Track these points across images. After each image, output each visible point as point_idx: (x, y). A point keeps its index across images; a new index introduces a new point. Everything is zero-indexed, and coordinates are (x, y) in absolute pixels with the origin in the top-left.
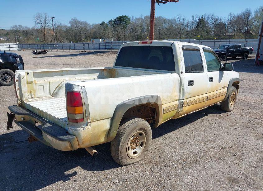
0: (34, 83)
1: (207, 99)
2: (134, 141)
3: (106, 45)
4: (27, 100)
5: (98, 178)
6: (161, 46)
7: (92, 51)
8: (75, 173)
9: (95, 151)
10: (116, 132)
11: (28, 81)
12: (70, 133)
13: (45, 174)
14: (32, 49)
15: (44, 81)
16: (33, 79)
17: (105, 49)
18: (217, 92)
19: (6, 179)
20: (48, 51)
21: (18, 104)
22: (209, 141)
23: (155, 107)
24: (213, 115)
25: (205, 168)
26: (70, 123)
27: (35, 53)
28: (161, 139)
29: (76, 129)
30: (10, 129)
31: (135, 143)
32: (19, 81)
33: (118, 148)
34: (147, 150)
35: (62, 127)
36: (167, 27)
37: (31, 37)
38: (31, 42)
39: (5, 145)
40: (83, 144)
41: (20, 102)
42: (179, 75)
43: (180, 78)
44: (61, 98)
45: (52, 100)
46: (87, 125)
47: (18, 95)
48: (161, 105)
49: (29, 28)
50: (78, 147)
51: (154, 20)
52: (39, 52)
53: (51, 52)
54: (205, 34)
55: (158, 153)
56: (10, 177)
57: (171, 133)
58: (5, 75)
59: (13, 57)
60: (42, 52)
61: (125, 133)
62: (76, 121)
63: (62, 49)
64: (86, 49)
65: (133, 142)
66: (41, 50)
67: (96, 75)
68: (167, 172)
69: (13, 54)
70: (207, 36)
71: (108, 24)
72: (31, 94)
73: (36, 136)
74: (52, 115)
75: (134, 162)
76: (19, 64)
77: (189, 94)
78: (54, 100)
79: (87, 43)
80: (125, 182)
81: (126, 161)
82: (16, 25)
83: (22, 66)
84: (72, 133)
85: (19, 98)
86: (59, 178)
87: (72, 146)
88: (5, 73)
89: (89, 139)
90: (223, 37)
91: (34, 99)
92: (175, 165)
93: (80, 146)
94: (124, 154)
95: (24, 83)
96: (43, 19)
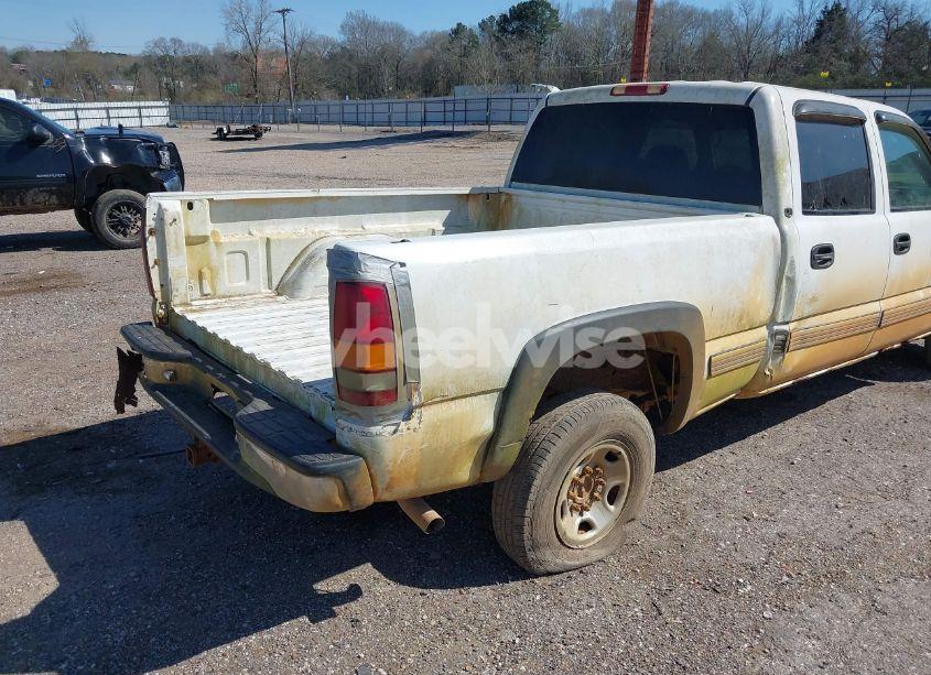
0: (211, 240)
1: (880, 322)
2: (582, 480)
3: (470, 107)
4: (186, 304)
5: (443, 619)
6: (706, 102)
7: (418, 129)
8: (354, 592)
9: (432, 515)
10: (517, 446)
11: (192, 234)
12: (344, 444)
13: (245, 587)
14: (213, 121)
15: (250, 233)
16: (209, 228)
17: (466, 122)
18: (921, 294)
19: (108, 594)
20: (266, 130)
21: (154, 318)
22: (885, 494)
23: (675, 349)
24: (893, 384)
25: (874, 609)
26: (344, 404)
27: (221, 136)
28: (685, 475)
29: (366, 430)
30: (128, 408)
31: (587, 491)
32: (159, 231)
33: (524, 509)
34: (633, 519)
35: (311, 418)
36: (698, 43)
37: (211, 79)
38: (210, 97)
39: (112, 465)
40: (389, 488)
41: (161, 312)
42: (778, 222)
43: (783, 234)
44: (309, 303)
45: (275, 306)
46: (408, 417)
47: (156, 286)
48: (702, 343)
49: (206, 48)
50: (371, 500)
51: (651, 14)
52: (237, 132)
53: (275, 134)
54: (845, 65)
55: (674, 531)
56: (122, 588)
57: (725, 451)
58: (120, 211)
59: (148, 148)
60: (245, 132)
61: (553, 449)
62: (368, 399)
63: (315, 122)
64: (399, 123)
65: (581, 485)
66: (242, 127)
67: (437, 219)
68: (716, 616)
69: (146, 139)
70: (853, 74)
71: (477, 31)
72: (201, 284)
73: (215, 446)
74: (274, 366)
75: (583, 561)
76: (167, 174)
77: (814, 300)
78: (284, 306)
79: (400, 100)
80: (546, 643)
81: (552, 558)
82: (162, 39)
83: (176, 178)
84: (349, 445)
85: (158, 295)
86: (297, 608)
87: (347, 495)
88: (123, 204)
89: (415, 470)
90: (917, 78)
91: (212, 301)
92: (749, 588)
93: (378, 495)
94: (544, 532)
95: (176, 241)
96: (253, 16)
